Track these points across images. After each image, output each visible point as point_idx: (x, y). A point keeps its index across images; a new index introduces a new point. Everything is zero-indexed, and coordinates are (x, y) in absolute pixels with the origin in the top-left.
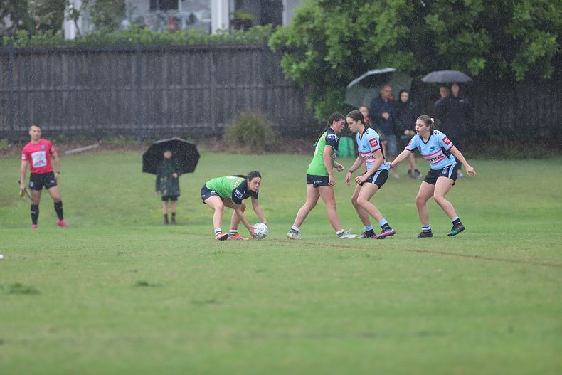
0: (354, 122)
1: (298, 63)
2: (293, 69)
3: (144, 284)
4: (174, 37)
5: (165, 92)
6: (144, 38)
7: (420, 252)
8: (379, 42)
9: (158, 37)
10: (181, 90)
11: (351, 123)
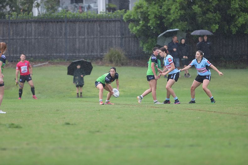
0: (162, 52)
1: (136, 26)
2: (134, 29)
3: (68, 124)
4: (81, 15)
5: (77, 40)
6: (68, 15)
7: (190, 109)
8: (172, 17)
9: (74, 15)
10: (85, 38)
11: (161, 53)
